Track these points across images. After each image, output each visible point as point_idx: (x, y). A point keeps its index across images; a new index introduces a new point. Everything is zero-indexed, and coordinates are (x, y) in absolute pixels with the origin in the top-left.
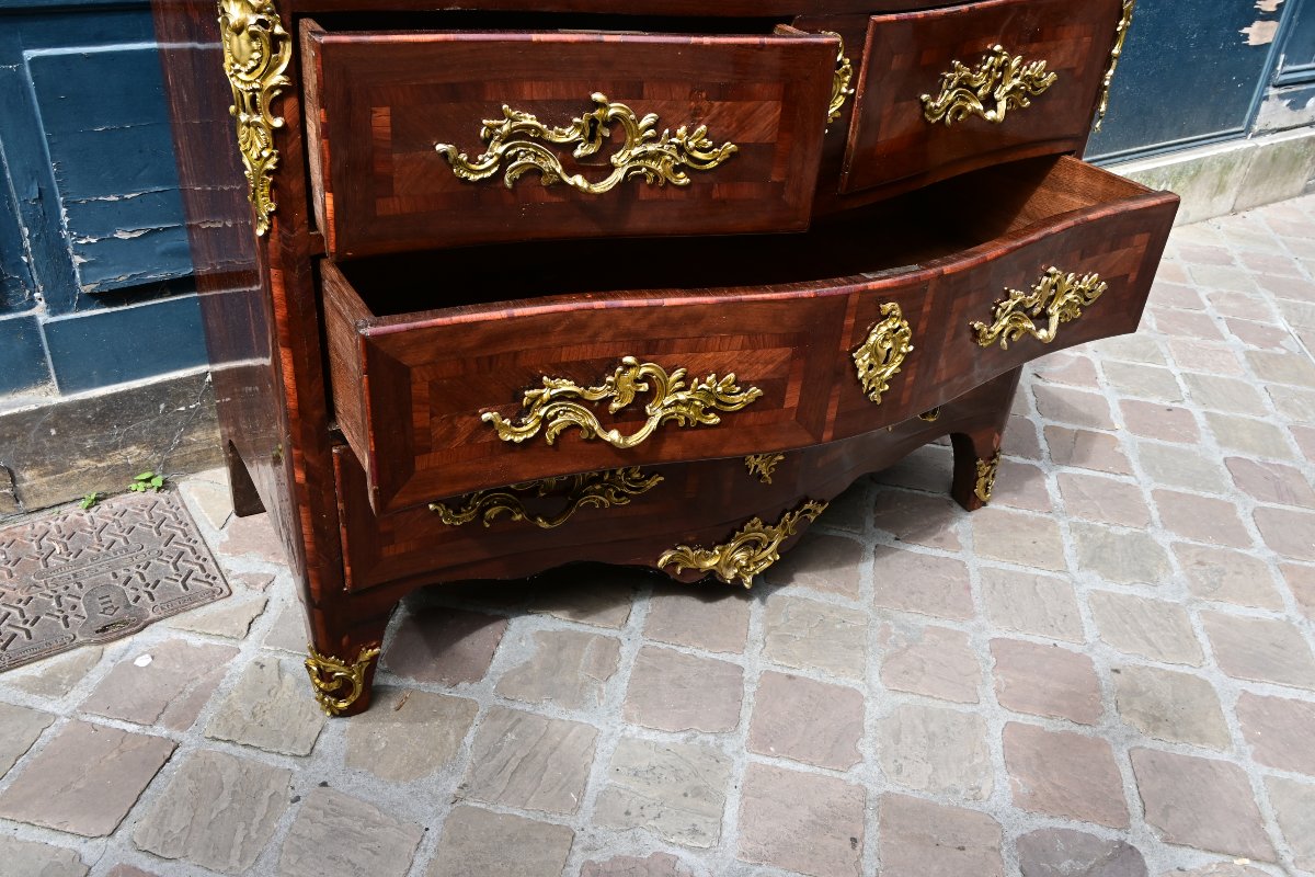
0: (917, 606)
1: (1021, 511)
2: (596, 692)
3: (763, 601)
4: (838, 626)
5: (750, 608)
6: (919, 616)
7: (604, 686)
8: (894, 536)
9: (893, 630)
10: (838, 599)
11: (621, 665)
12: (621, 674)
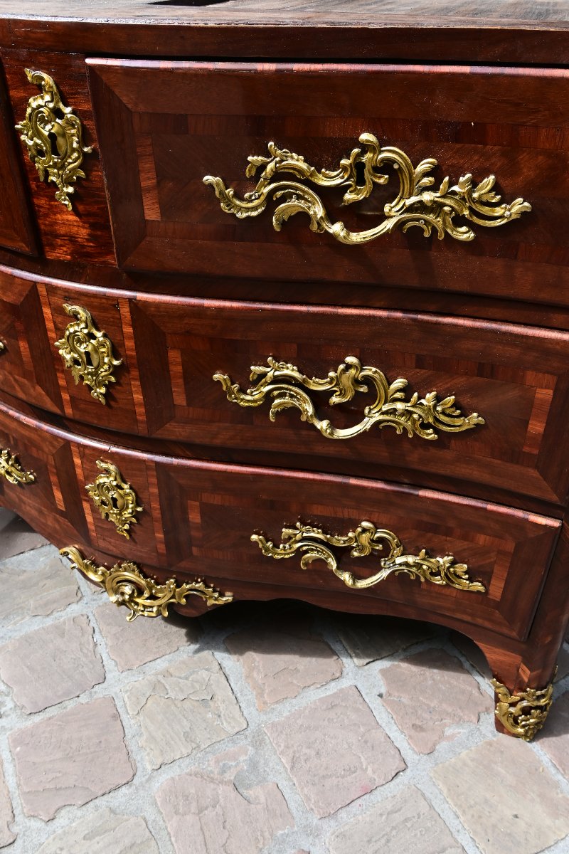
0: (294, 762)
1: (560, 777)
2: (19, 618)
3: (197, 651)
4: (210, 715)
5: (182, 649)
6: (282, 770)
7: (28, 618)
8: (383, 690)
9: (242, 758)
10: (248, 696)
11: (55, 614)
12: (47, 619)
